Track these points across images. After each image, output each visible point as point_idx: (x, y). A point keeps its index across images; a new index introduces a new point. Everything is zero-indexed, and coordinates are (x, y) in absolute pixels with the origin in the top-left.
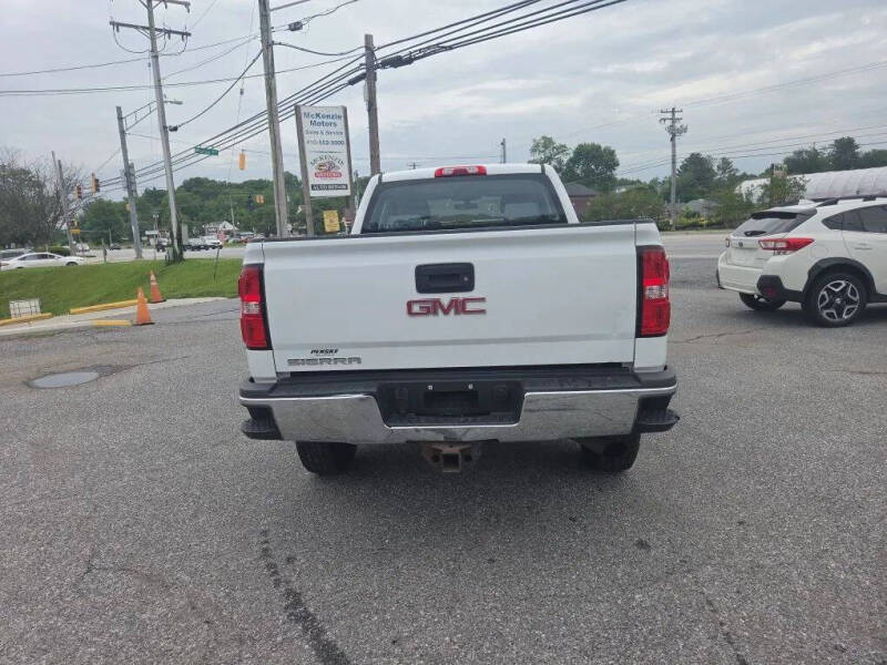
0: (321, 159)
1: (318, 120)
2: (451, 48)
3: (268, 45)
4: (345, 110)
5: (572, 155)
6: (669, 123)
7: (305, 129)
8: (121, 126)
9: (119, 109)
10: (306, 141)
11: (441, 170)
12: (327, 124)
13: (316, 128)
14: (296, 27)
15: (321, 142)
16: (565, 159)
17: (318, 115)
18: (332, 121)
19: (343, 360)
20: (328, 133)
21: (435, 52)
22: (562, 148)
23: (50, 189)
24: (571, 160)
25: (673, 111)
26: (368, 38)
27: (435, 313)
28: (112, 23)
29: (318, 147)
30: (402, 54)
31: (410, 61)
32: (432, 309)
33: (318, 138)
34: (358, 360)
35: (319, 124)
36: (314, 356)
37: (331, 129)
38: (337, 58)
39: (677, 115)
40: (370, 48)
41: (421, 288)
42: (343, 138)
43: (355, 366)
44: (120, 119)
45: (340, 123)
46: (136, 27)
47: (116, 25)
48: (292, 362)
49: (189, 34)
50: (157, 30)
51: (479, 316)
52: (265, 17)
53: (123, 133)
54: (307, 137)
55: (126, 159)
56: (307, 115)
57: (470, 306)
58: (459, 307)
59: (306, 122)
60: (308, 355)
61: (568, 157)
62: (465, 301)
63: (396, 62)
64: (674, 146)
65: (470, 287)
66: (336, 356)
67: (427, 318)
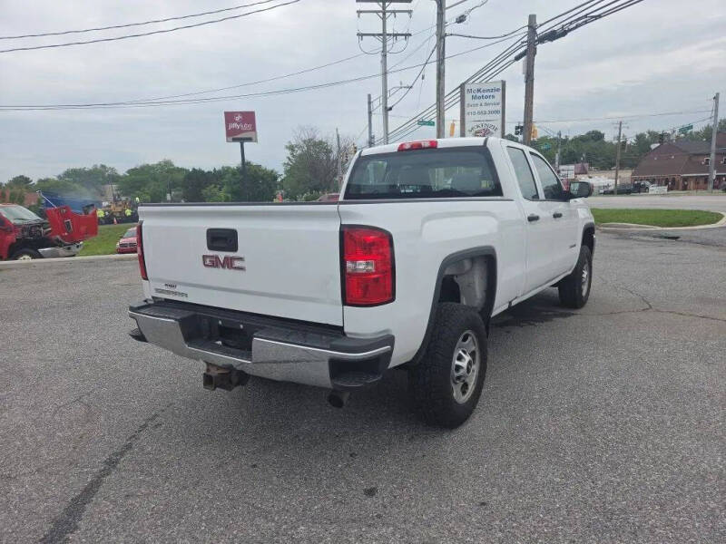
0: (478, 127)
1: (479, 94)
2: (599, 16)
3: (441, 37)
4: (504, 83)
7: (466, 103)
8: (369, 107)
9: (369, 96)
10: (466, 112)
11: (402, 145)
12: (486, 97)
13: (477, 101)
14: (461, 19)
15: (479, 113)
17: (479, 91)
18: (492, 94)
20: (486, 104)
21: (586, 22)
23: (334, 155)
26: (532, 18)
27: (217, 266)
28: (358, 34)
29: (477, 117)
30: (555, 28)
31: (564, 33)
32: (215, 263)
33: (479, 109)
34: (186, 295)
35: (479, 98)
37: (488, 101)
38: (497, 40)
40: (532, 27)
42: (499, 108)
44: (370, 103)
45: (498, 95)
46: (373, 35)
47: (361, 35)
48: (157, 291)
49: (410, 35)
50: (388, 35)
51: (241, 272)
52: (441, 14)
53: (370, 113)
54: (468, 110)
55: (370, 132)
56: (471, 91)
57: (237, 264)
58: (228, 263)
59: (468, 97)
62: (233, 259)
63: (552, 36)
65: (235, 248)
66: (176, 290)
67: (213, 269)
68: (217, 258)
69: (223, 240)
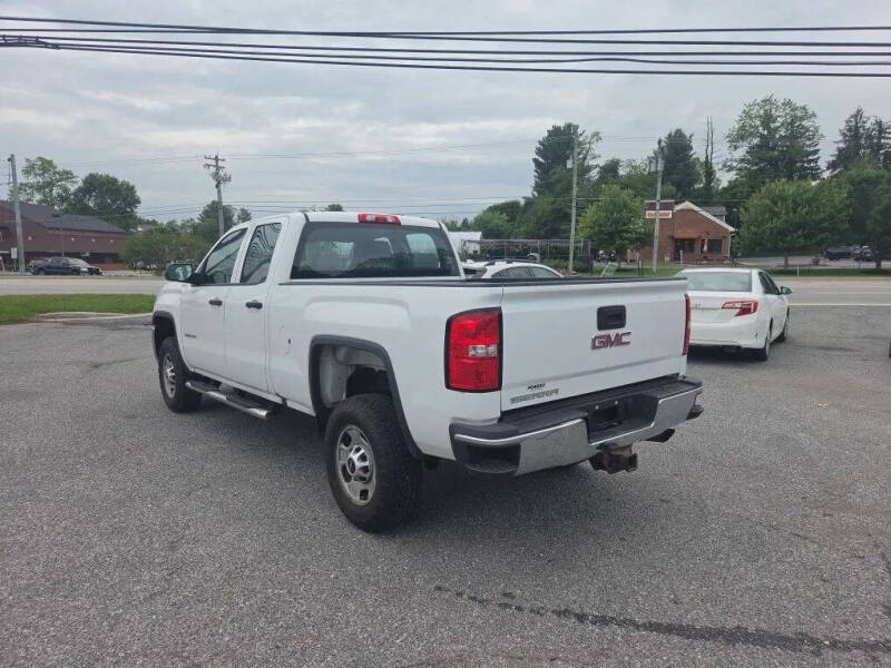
2: (56, 46)
5: (81, 184)
6: (213, 170)
16: (72, 188)
19: (547, 393)
22: (67, 175)
24: (80, 190)
25: (216, 159)
27: (608, 345)
32: (607, 342)
34: (556, 391)
36: (529, 392)
39: (220, 163)
41: (601, 327)
43: (554, 397)
48: (513, 400)
51: (629, 346)
57: (624, 339)
58: (618, 341)
60: (525, 391)
61: (76, 186)
62: (621, 335)
64: (219, 192)
65: (624, 323)
66: (544, 389)
67: (603, 350)
68: (609, 336)
69: (611, 318)
